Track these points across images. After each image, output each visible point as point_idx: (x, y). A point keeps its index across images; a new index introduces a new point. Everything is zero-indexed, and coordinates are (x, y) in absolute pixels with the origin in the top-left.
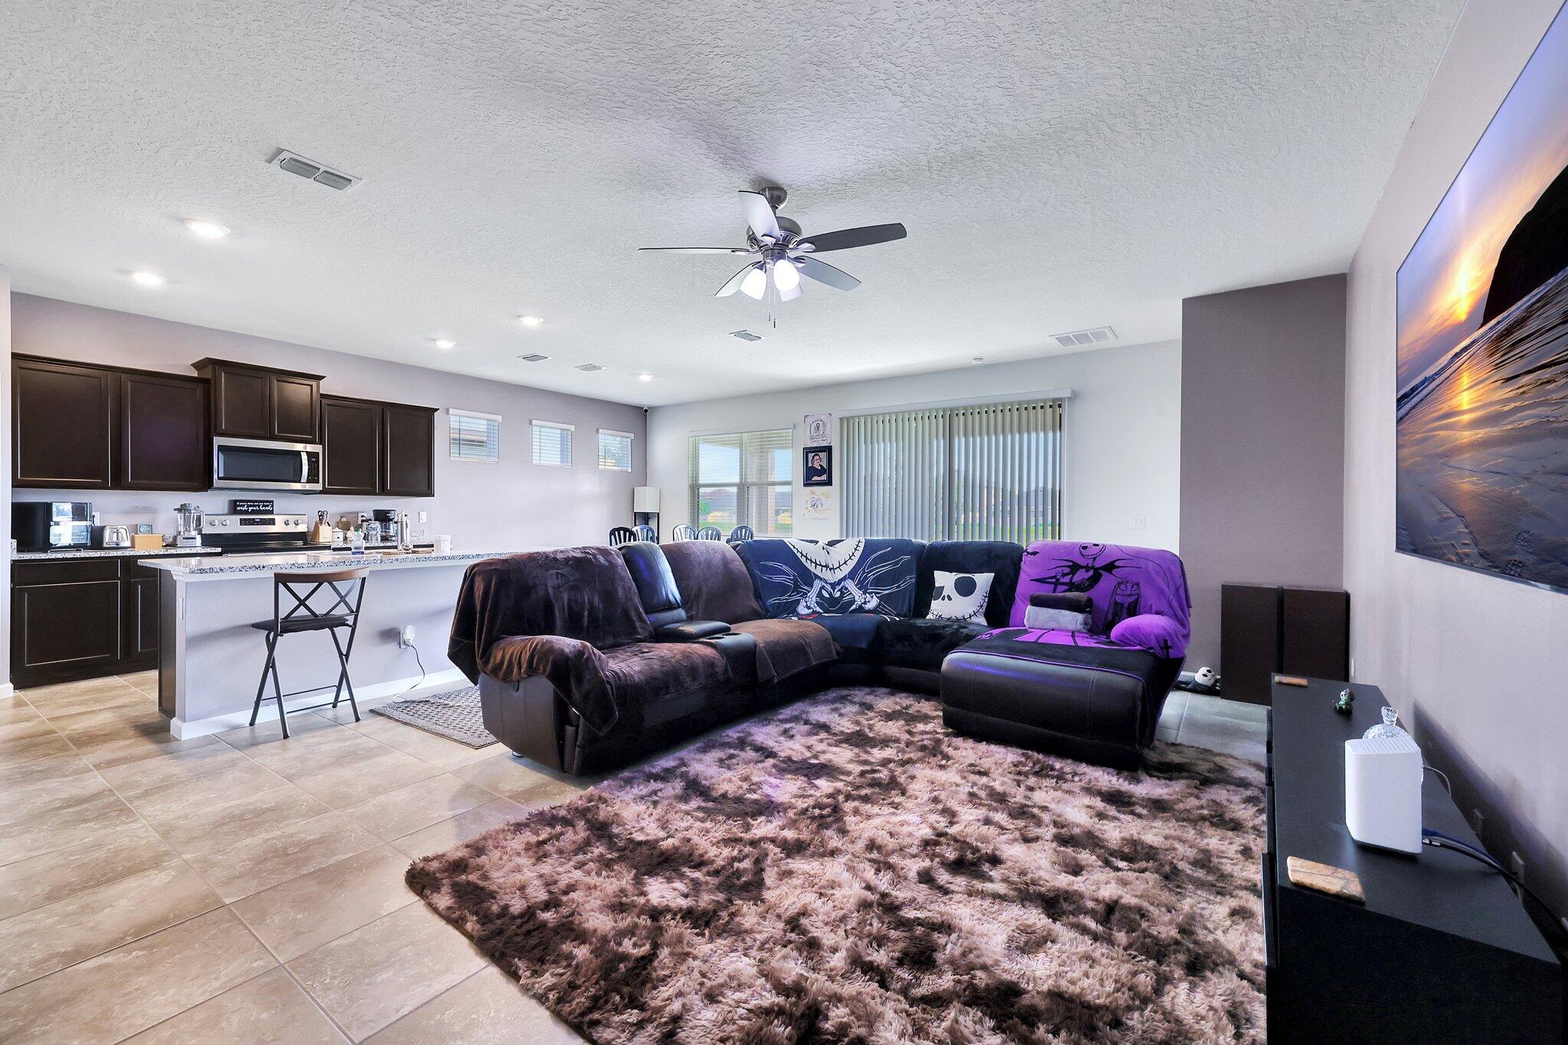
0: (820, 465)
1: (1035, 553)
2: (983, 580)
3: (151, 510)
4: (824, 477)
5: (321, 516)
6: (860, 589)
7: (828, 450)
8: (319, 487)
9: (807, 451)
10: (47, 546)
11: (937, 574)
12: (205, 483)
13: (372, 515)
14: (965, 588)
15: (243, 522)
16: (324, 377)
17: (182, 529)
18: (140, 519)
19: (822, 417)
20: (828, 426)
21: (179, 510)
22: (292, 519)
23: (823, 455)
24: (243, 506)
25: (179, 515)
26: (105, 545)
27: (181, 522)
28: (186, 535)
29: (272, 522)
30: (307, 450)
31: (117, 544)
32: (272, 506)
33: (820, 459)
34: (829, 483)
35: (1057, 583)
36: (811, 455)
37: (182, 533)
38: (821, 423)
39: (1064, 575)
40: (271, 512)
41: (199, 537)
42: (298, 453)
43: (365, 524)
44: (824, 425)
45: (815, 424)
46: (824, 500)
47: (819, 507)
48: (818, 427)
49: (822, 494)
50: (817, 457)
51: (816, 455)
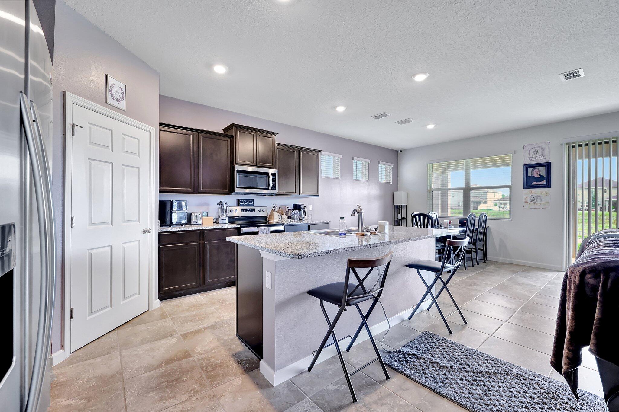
0: (539, 175)
3: (207, 205)
4: (544, 182)
5: (274, 207)
7: (548, 166)
8: (276, 192)
9: (527, 167)
10: (171, 224)
12: (231, 191)
13: (292, 207)
15: (243, 210)
16: (278, 134)
17: (220, 214)
18: (204, 209)
19: (540, 145)
20: (547, 151)
21: (219, 204)
22: (261, 209)
23: (543, 168)
24: (242, 202)
25: (219, 207)
26: (192, 223)
27: (220, 210)
28: (222, 218)
29: (253, 210)
30: (272, 172)
31: (197, 223)
32: (253, 202)
33: (539, 171)
34: (548, 185)
36: (530, 170)
37: (220, 217)
38: (539, 149)
40: (253, 205)
41: (227, 218)
42: (267, 174)
43: (290, 211)
44: (543, 149)
45: (534, 149)
46: (542, 197)
47: (539, 201)
48: (537, 151)
49: (541, 193)
50: (537, 170)
51: (535, 169)
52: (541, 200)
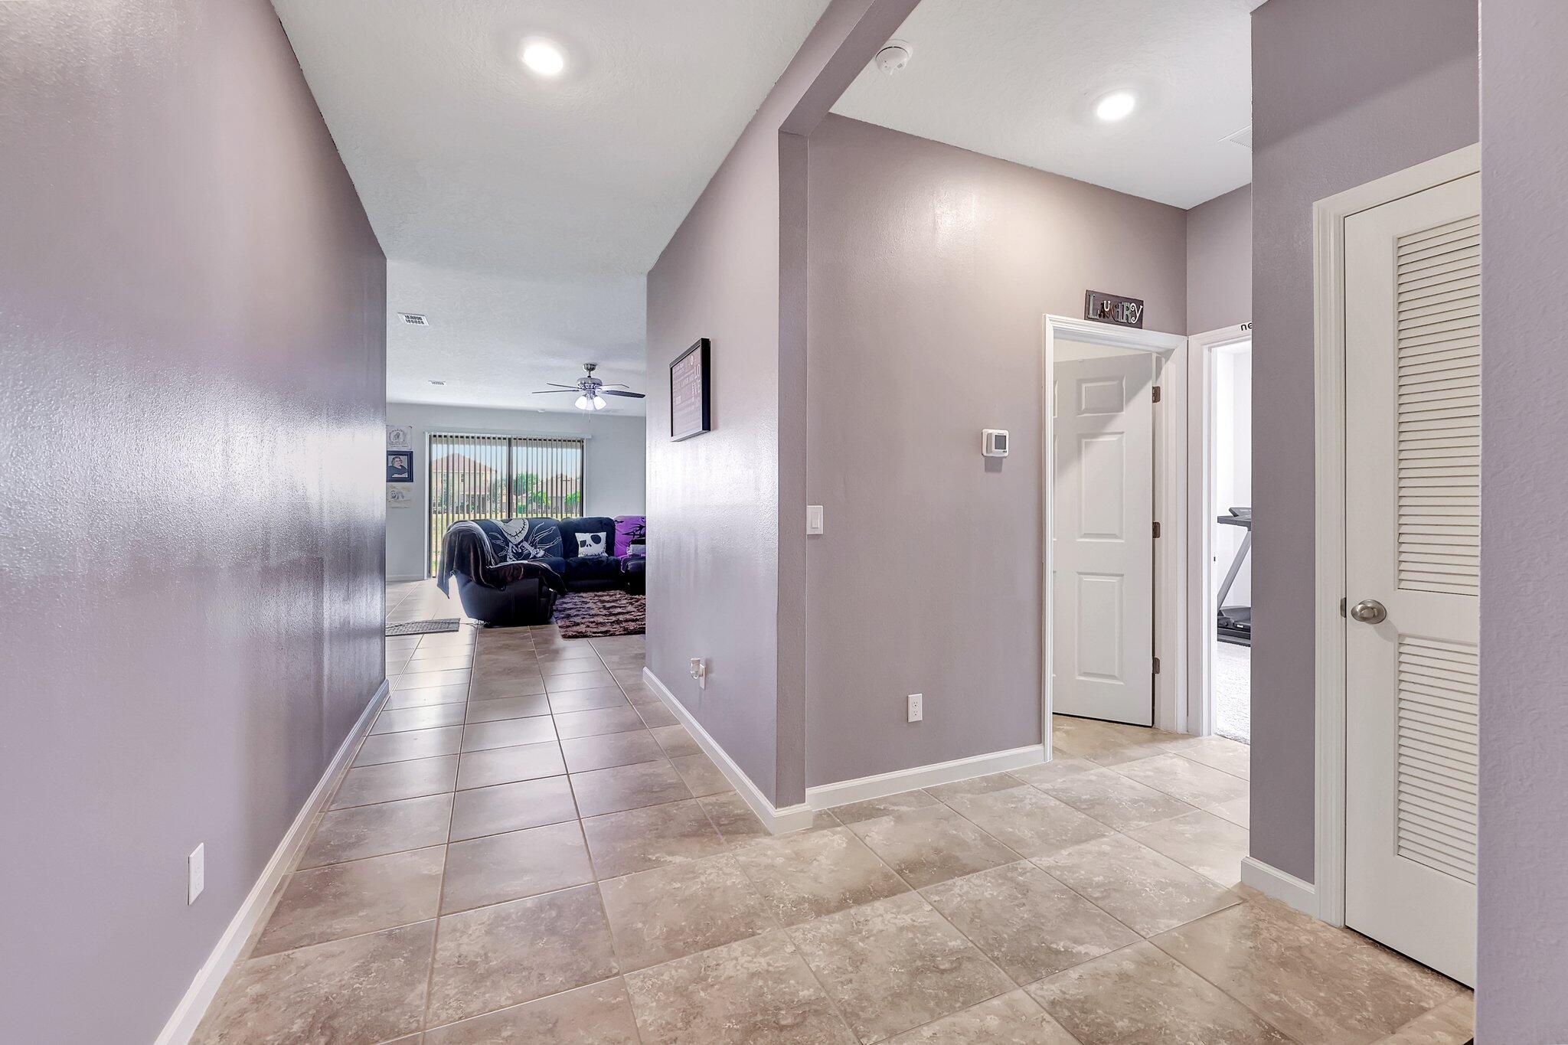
0: (401, 466)
1: (622, 522)
2: (603, 535)
6: (532, 546)
7: (410, 455)
9: (389, 454)
11: (576, 534)
14: (597, 540)
19: (402, 428)
20: (408, 437)
23: (404, 459)
33: (401, 461)
34: (410, 479)
35: (634, 535)
36: (392, 458)
38: (401, 433)
39: (637, 531)
44: (405, 434)
45: (395, 433)
46: (404, 492)
47: (401, 499)
48: (398, 436)
49: (404, 488)
50: (398, 459)
51: (396, 458)
52: (403, 497)
